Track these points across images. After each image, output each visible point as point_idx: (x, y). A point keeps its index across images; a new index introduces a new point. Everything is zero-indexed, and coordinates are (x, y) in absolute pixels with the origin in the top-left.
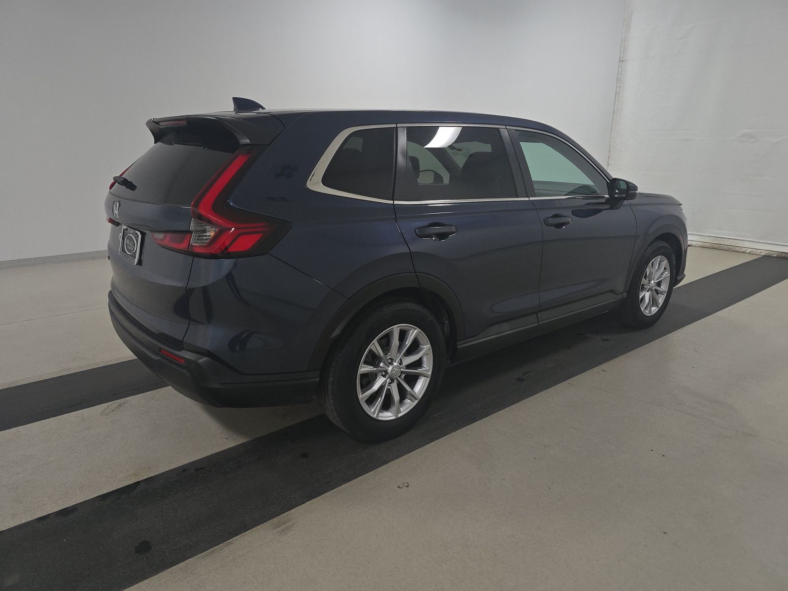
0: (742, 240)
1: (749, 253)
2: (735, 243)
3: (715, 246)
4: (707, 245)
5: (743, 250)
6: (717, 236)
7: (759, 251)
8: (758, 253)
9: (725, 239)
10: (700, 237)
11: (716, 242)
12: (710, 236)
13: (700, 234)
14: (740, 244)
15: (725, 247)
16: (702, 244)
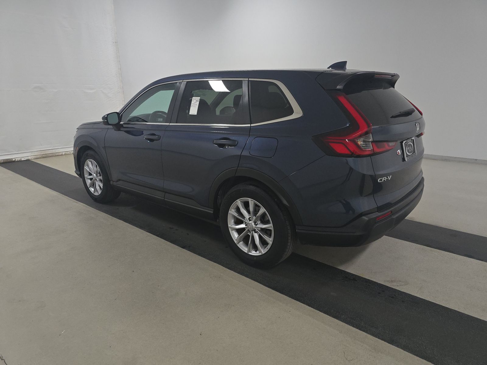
0: (57, 149)
1: (65, 155)
2: (54, 151)
3: (44, 156)
4: (38, 156)
5: (60, 154)
6: (41, 150)
7: (69, 152)
8: (69, 153)
9: (46, 151)
10: (31, 153)
11: (43, 153)
12: (37, 151)
13: (31, 151)
14: (57, 151)
15: (50, 155)
16: (35, 157)
